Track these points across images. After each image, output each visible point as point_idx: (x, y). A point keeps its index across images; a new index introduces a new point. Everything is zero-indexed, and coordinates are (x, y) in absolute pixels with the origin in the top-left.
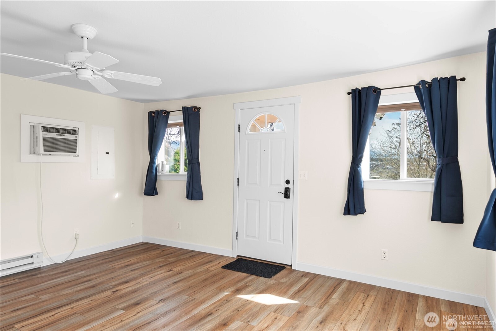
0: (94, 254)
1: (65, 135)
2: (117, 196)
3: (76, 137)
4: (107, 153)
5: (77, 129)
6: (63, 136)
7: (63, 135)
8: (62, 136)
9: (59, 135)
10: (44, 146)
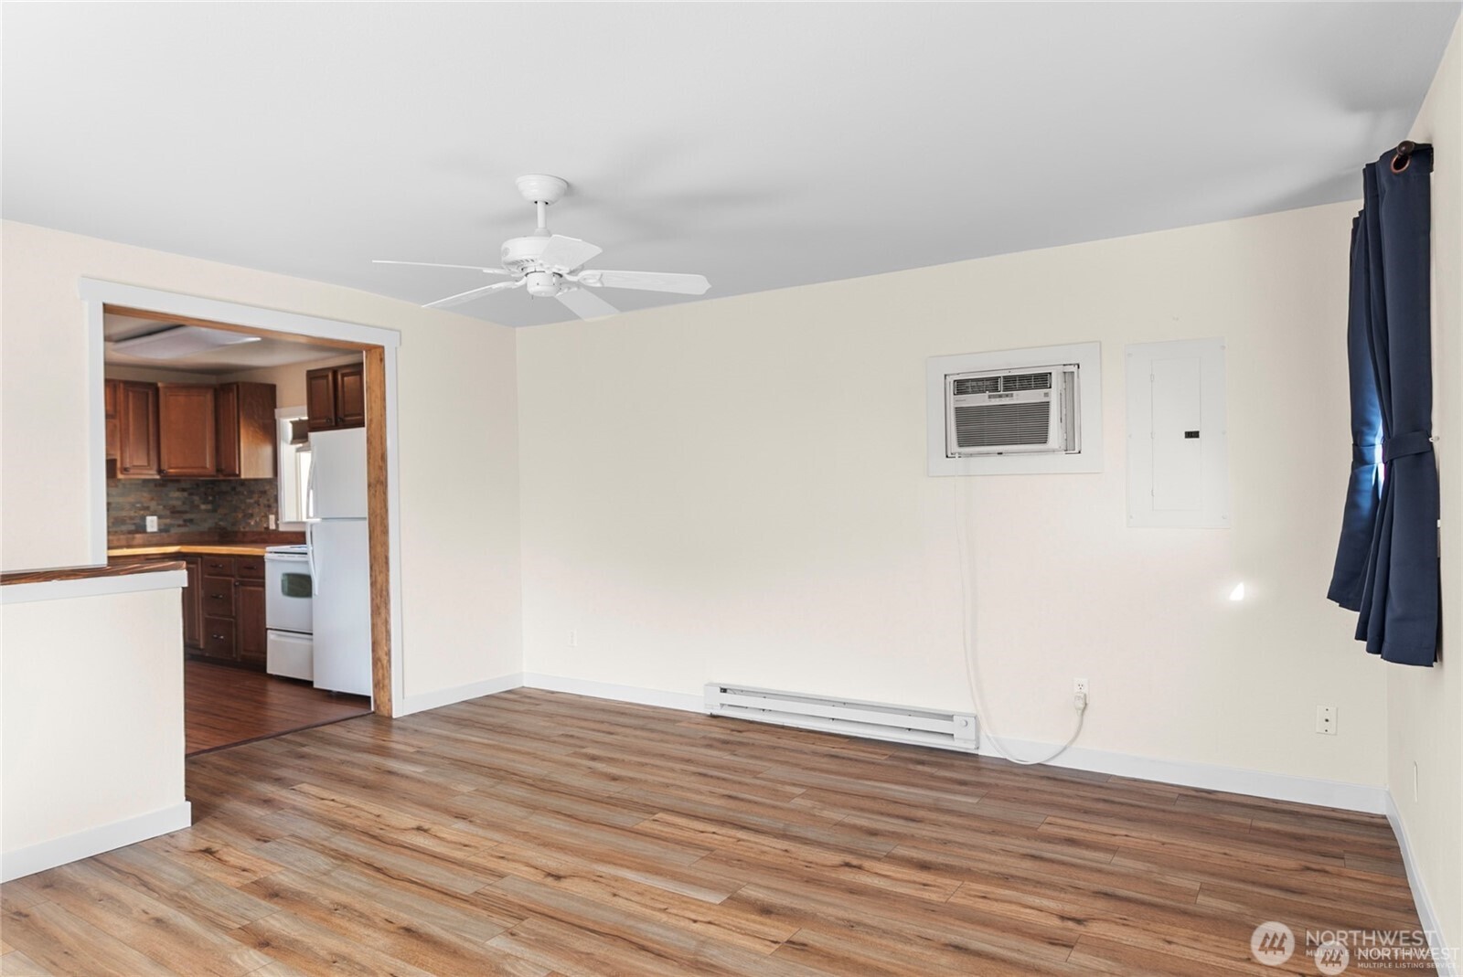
0: (1135, 780)
1: (1012, 395)
2: (1238, 593)
3: (1046, 395)
4: (1192, 435)
5: (1074, 369)
6: (1008, 399)
7: (1007, 396)
8: (1003, 399)
9: (995, 397)
10: (959, 432)
